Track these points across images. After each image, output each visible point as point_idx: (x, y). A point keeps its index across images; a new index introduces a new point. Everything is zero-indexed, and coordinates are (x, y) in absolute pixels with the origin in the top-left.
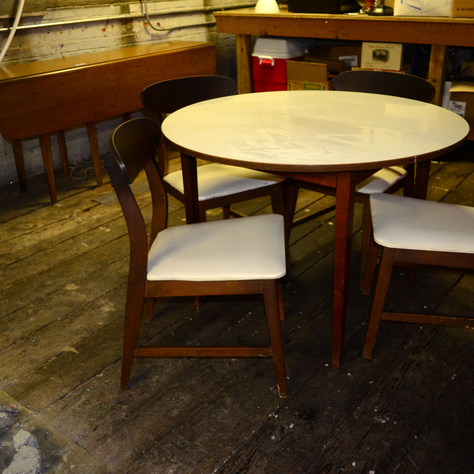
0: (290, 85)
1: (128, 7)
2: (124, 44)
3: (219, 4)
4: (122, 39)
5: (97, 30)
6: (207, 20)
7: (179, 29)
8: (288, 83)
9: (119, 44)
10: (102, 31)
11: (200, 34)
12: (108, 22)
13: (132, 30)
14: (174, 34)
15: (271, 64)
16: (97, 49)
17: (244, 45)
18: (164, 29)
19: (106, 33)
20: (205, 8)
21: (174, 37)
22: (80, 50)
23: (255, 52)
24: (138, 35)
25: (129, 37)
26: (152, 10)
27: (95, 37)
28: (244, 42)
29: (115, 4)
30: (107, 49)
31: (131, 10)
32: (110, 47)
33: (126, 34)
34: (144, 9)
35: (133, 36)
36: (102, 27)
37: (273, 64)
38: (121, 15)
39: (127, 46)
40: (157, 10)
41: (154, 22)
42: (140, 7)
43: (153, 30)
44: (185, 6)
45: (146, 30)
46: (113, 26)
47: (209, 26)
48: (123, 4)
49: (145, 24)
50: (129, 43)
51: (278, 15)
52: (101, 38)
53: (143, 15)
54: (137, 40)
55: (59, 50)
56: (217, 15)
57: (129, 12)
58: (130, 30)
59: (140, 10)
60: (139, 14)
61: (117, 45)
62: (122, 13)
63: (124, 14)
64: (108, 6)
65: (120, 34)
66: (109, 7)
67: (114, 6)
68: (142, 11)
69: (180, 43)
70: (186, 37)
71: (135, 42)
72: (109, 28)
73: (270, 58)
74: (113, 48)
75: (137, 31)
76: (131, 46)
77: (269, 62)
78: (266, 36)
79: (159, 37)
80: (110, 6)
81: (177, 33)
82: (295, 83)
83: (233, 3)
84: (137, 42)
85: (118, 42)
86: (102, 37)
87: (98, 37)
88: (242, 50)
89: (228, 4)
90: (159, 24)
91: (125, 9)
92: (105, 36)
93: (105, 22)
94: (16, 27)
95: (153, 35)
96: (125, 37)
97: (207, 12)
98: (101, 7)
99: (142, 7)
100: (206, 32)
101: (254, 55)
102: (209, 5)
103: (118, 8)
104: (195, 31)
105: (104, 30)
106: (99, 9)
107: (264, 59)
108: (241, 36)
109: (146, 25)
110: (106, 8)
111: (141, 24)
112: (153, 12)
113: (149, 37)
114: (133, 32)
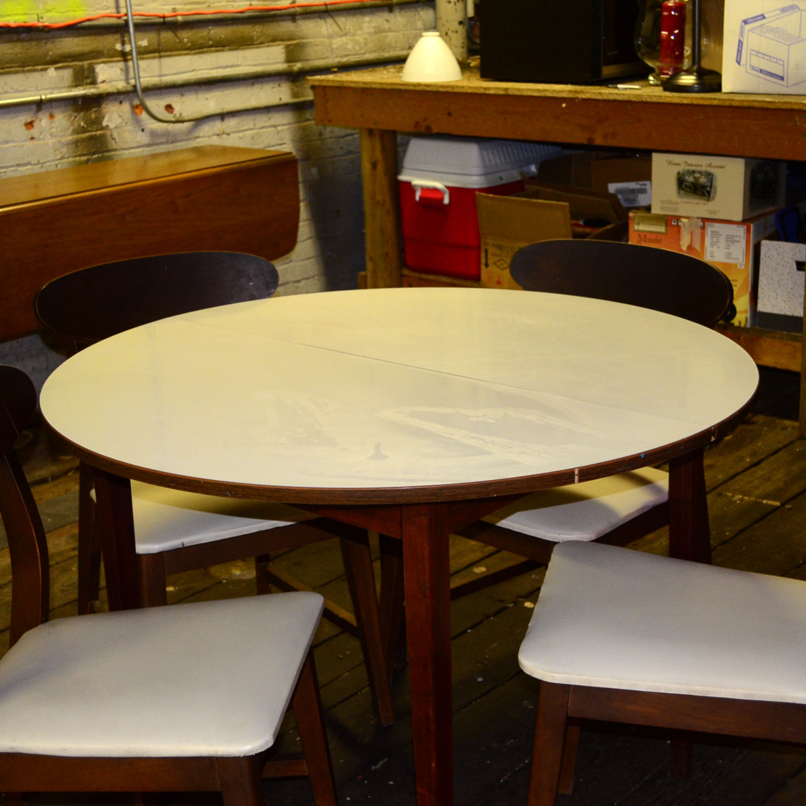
0: (486, 251)
1: (92, 70)
2: (80, 156)
3: (327, 58)
4: (76, 143)
5: (14, 125)
6: (295, 95)
7: (223, 116)
8: (483, 248)
9: (67, 156)
10: (24, 128)
11: (275, 126)
12: (40, 105)
13: (101, 121)
14: (207, 129)
15: (442, 199)
16: (12, 169)
17: (379, 155)
18: (180, 119)
19: (35, 132)
20: (290, 66)
21: (208, 136)
23: (405, 171)
24: (115, 135)
25: (92, 138)
26: (154, 76)
27: (7, 142)
28: (378, 147)
29: (60, 65)
30: (37, 169)
31: (100, 78)
32: (45, 163)
33: (84, 130)
34: (131, 74)
35: (103, 136)
36: (25, 117)
37: (446, 201)
38: (73, 89)
39: (88, 161)
40: (165, 75)
41: (156, 105)
42: (121, 70)
43: (154, 121)
44: (239, 63)
45: (137, 121)
46: (52, 116)
47: (298, 108)
48: (80, 63)
49: (134, 108)
50: (94, 153)
51: (452, 87)
52: (23, 143)
53: (129, 88)
54: (114, 145)
56: (317, 83)
58: (97, 122)
59: (123, 77)
60: (121, 85)
61: (62, 158)
62: (76, 86)
63: (81, 88)
64: (41, 70)
65: (70, 131)
66: (43, 73)
67: (56, 69)
68: (127, 80)
69: (225, 150)
70: (241, 134)
71: (109, 151)
72: (43, 121)
73: (439, 185)
74: (51, 166)
75: (112, 126)
76: (98, 160)
77: (438, 196)
78: (428, 134)
79: (171, 138)
80: (46, 70)
81: (218, 126)
82: (499, 247)
83: (364, 54)
84: (115, 150)
85: (65, 150)
86: (25, 141)
87: (13, 141)
88: (374, 166)
89: (351, 55)
90: (169, 108)
91: (85, 76)
92: (32, 138)
93: (34, 107)
95: (153, 134)
96: (83, 140)
97: (293, 77)
98: (23, 72)
99: (127, 71)
100: (291, 122)
101: (403, 177)
102: (299, 61)
103: (67, 74)
104: (262, 120)
105: (30, 125)
106: (19, 78)
107: (425, 189)
108: (371, 132)
109: (137, 111)
110: (36, 75)
111: (126, 107)
112: (155, 80)
113: (143, 138)
114: (103, 128)
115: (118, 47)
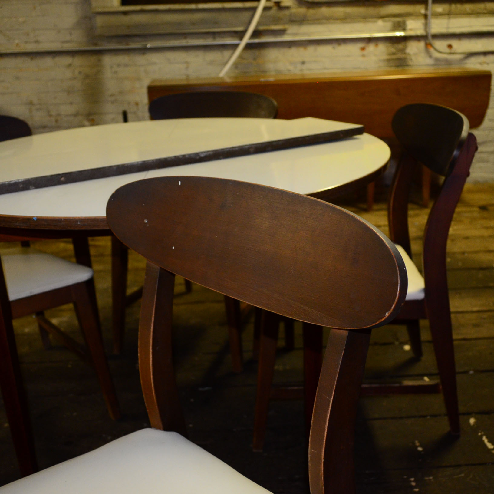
1: (404, 23)
2: (390, 67)
4: (389, 60)
5: (354, 48)
7: (485, 54)
9: (382, 66)
10: (359, 50)
12: (370, 40)
13: (405, 50)
14: (473, 60)
19: (365, 52)
21: (474, 64)
22: (325, 68)
24: (413, 58)
25: (399, 59)
26: (443, 28)
27: (348, 56)
31: (409, 27)
32: (368, 68)
33: (395, 54)
35: (405, 58)
36: (361, 45)
40: (451, 28)
41: (441, 45)
43: (437, 52)
45: (428, 53)
46: (376, 45)
49: (426, 45)
52: (357, 58)
53: (425, 34)
54: (410, 63)
55: (299, 66)
57: (404, 30)
58: (403, 51)
59: (423, 28)
60: (420, 32)
61: (379, 67)
62: (394, 31)
64: (374, 21)
65: (385, 54)
66: (375, 23)
67: (382, 21)
68: (425, 30)
71: (408, 66)
72: (371, 48)
75: (411, 53)
80: (376, 21)
81: (482, 59)
84: (411, 66)
85: (381, 63)
86: (359, 57)
87: (352, 56)
90: (450, 46)
91: (399, 26)
92: (363, 56)
94: (246, 39)
95: (437, 60)
96: (393, 59)
98: (364, 22)
99: (426, 24)
103: (389, 24)
105: (363, 49)
106: (361, 24)
109: (428, 48)
110: (370, 24)
111: (422, 44)
112: (443, 31)
113: (430, 61)
114: (405, 54)
115: (423, 11)
